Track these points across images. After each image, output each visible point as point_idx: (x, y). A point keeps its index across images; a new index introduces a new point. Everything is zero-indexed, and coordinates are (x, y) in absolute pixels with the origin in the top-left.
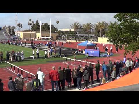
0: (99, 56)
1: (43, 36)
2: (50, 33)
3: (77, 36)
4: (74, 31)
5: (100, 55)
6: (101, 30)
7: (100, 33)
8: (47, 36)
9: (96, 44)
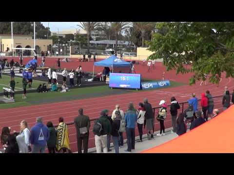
0: (139, 88)
1: (19, 47)
2: (33, 38)
3: (92, 44)
4: (86, 35)
5: (143, 86)
6: (143, 32)
7: (142, 39)
8: (28, 47)
9: (134, 62)
